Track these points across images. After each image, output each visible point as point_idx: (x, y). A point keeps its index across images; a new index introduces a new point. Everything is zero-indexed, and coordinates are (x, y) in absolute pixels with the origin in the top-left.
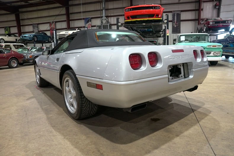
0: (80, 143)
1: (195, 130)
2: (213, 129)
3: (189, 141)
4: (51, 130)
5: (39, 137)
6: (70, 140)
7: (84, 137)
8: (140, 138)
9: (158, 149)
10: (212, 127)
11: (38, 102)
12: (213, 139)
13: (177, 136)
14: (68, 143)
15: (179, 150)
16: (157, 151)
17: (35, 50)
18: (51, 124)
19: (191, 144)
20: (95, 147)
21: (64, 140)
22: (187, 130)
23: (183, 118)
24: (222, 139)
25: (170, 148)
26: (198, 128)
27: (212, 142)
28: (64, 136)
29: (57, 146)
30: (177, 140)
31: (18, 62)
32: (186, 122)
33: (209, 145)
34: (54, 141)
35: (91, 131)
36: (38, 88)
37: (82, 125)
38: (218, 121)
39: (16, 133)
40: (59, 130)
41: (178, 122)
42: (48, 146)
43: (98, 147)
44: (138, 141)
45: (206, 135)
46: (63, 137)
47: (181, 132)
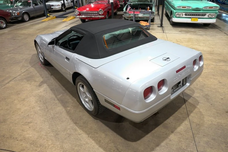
0: (102, 141)
1: (186, 126)
2: (198, 124)
3: (181, 138)
4: (75, 127)
5: (68, 137)
6: (94, 138)
7: (103, 135)
8: (145, 135)
9: (159, 147)
10: (198, 122)
11: (51, 90)
12: (198, 135)
13: (172, 132)
14: (93, 142)
15: (174, 147)
16: (159, 148)
17: (20, 3)
18: (73, 120)
19: (182, 141)
20: (114, 146)
21: (89, 139)
22: (179, 125)
23: (176, 111)
24: (204, 135)
25: (167, 146)
26: (188, 123)
27: (196, 139)
28: (88, 134)
29: (85, 146)
30: (172, 137)
31: (6, 21)
32: (179, 115)
33: (194, 142)
34: (81, 141)
35: (107, 128)
36: (43, 66)
37: (98, 121)
38: (203, 115)
39: (49, 132)
40: (81, 127)
41: (172, 116)
42: (79, 146)
43: (116, 145)
44: (144, 138)
45: (193, 131)
46: (87, 136)
47: (175, 128)
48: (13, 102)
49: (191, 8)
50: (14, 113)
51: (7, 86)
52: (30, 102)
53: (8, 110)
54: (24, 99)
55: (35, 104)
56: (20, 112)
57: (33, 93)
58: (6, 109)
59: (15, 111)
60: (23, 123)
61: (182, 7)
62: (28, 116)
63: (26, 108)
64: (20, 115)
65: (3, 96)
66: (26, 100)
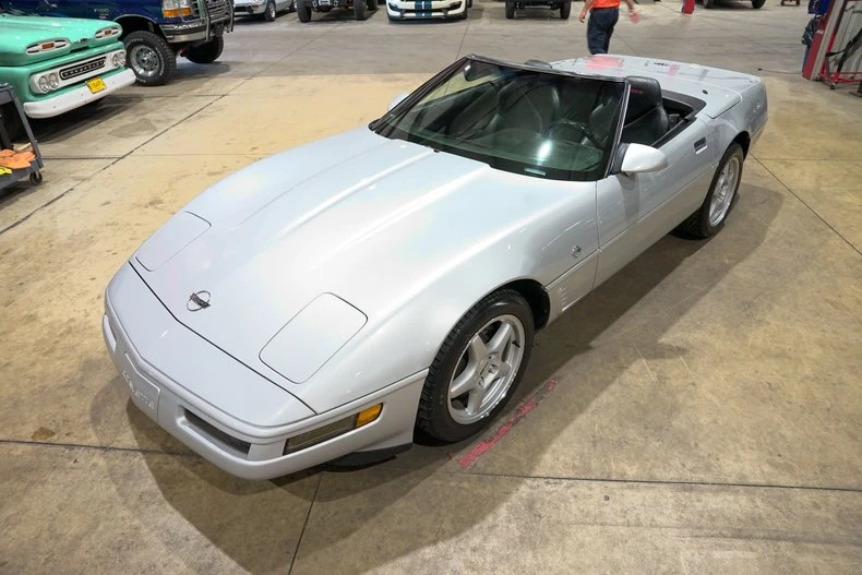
48: (816, 379)
49: (68, 45)
50: (843, 346)
51: (767, 468)
52: (773, 337)
53: (854, 368)
54: (777, 356)
55: (772, 321)
56: (827, 335)
57: (735, 349)
58: (856, 373)
59: (834, 348)
60: (847, 312)
61: (40, 47)
62: (818, 315)
63: (801, 331)
64: (834, 332)
65: (823, 433)
66: (777, 348)
